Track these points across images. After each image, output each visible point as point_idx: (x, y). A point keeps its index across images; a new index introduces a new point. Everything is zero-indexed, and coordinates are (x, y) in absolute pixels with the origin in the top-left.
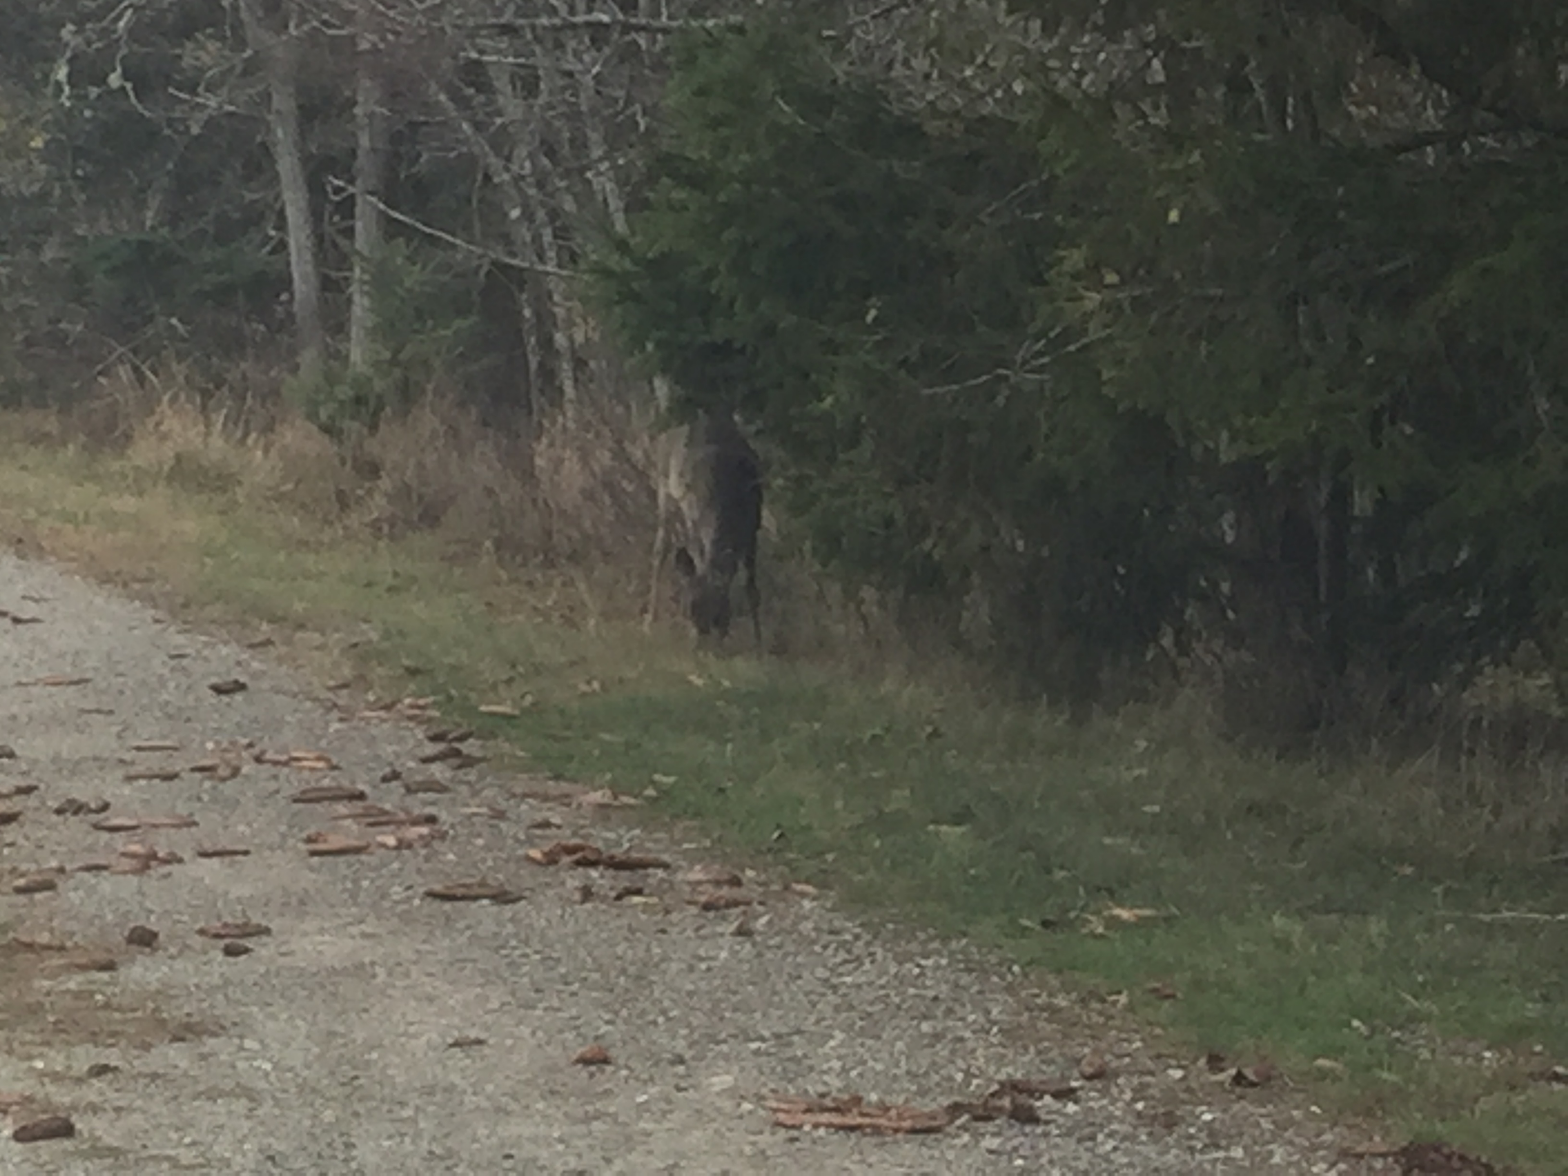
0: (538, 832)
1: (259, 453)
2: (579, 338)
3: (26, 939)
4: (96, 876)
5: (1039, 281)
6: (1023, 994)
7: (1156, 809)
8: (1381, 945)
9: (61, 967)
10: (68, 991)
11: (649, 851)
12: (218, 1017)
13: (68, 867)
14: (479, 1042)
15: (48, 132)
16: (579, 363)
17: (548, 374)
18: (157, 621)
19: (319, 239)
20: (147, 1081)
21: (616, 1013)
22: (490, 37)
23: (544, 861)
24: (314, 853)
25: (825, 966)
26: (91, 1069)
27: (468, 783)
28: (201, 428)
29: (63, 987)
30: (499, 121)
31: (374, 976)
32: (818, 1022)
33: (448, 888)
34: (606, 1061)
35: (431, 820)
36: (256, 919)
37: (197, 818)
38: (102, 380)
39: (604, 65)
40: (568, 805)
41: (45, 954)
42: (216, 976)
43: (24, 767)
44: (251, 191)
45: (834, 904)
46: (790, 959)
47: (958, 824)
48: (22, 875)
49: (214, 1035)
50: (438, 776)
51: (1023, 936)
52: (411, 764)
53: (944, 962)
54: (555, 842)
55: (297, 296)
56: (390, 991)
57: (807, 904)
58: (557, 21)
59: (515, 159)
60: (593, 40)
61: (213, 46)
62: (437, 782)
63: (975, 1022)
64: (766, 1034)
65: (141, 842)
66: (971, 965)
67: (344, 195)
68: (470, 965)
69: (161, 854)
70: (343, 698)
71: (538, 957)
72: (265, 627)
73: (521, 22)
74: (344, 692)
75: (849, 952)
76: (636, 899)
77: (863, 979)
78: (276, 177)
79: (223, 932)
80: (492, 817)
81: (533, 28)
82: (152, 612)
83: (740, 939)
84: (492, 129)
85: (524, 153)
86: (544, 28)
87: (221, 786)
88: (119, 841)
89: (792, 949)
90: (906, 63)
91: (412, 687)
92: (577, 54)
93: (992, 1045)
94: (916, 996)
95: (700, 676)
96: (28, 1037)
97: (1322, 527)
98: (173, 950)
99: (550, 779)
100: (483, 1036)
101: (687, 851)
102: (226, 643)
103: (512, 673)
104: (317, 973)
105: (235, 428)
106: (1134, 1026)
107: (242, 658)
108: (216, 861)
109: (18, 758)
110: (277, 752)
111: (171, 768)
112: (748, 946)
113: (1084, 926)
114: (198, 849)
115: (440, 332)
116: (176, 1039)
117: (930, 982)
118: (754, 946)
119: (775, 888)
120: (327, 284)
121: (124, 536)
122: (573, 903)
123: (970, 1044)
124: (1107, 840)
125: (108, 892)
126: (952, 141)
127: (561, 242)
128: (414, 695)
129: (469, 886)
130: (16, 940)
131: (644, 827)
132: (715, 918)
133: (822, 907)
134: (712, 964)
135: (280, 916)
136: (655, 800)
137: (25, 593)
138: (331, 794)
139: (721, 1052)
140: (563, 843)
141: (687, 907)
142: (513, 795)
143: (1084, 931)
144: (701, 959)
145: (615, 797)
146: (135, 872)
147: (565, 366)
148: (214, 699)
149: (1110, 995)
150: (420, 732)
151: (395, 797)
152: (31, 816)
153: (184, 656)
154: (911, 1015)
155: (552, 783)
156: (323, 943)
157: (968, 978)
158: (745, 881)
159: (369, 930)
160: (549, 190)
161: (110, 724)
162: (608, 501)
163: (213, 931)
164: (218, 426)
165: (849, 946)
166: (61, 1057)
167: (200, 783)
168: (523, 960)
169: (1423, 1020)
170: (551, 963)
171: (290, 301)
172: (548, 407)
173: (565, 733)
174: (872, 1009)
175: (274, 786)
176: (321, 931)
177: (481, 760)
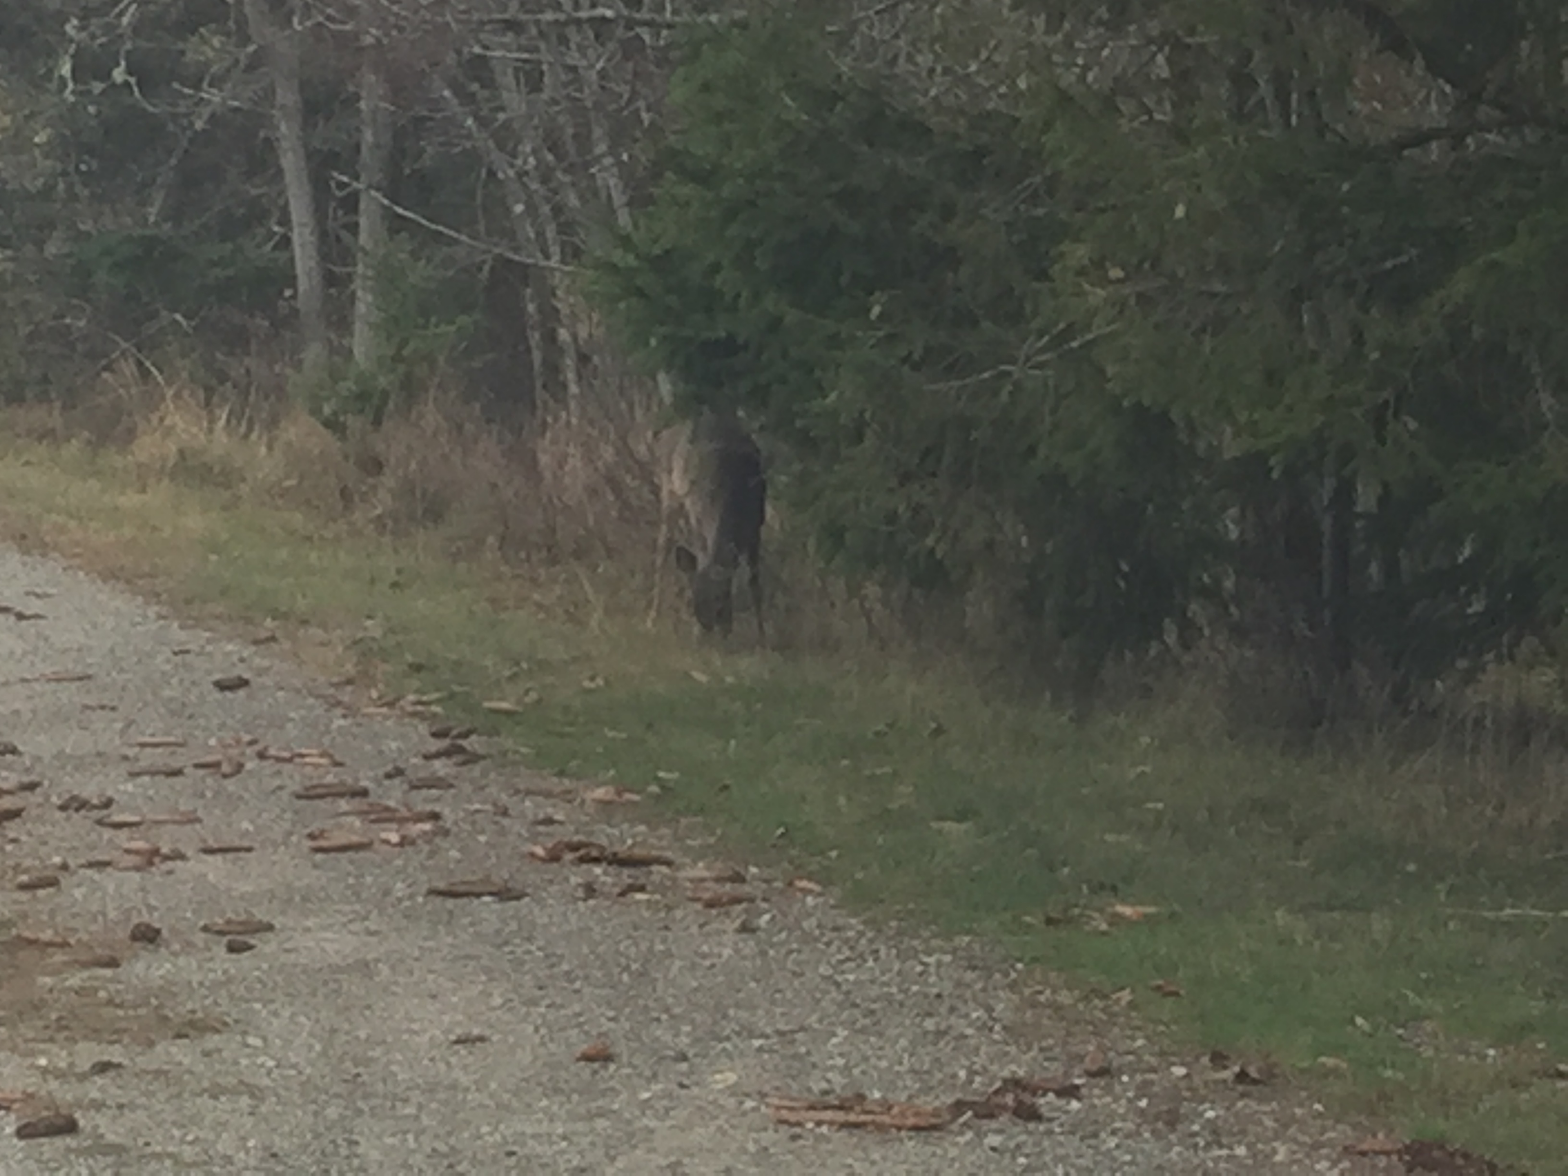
0: (541, 828)
1: (263, 450)
2: (583, 333)
3: (29, 935)
4: (100, 872)
5: (1043, 275)
6: (1027, 991)
7: (1160, 806)
8: (1384, 942)
9: (65, 963)
10: (69, 988)
11: (653, 847)
12: (222, 1013)
13: (72, 863)
14: (483, 1039)
15: (52, 127)
16: (583, 359)
17: (553, 368)
18: (160, 617)
19: (323, 234)
20: (150, 1078)
21: (619, 1010)
22: (494, 32)
23: (547, 858)
24: (318, 850)
25: (828, 963)
26: (94, 1066)
27: (472, 779)
28: (205, 423)
29: (66, 984)
30: (502, 116)
31: (377, 973)
32: (821, 1019)
33: (451, 885)
34: (609, 1058)
35: (435, 816)
36: (261, 915)
37: (200, 813)
38: (105, 375)
39: (608, 60)
40: (571, 801)
41: (50, 950)
42: (220, 973)
43: (27, 763)
44: (254, 186)
45: (838, 900)
46: (794, 956)
47: (962, 820)
48: (26, 871)
49: (217, 1031)
50: (442, 772)
51: (1026, 933)
52: (415, 761)
53: (948, 958)
54: (558, 838)
55: (301, 291)
56: (393, 988)
57: (810, 900)
58: (562, 17)
59: (519, 154)
60: (597, 37)
61: (217, 41)
62: (440, 779)
63: (978, 1018)
64: (769, 1030)
65: (144, 838)
66: (975, 962)
67: (348, 190)
68: (473, 962)
69: (165, 850)
70: (348, 695)
71: (541, 954)
72: (269, 623)
73: (523, 17)
74: (348, 689)
75: (852, 948)
76: (640, 896)
77: (866, 976)
78: (280, 172)
79: (226, 929)
80: (495, 814)
81: (538, 23)
82: (156, 608)
83: (744, 936)
84: (497, 124)
85: (528, 149)
86: (549, 23)
87: (224, 783)
88: (122, 838)
89: (795, 946)
90: (910, 58)
91: (417, 683)
92: (581, 49)
93: (996, 1042)
94: (918, 993)
95: (704, 672)
96: (31, 1035)
97: (1326, 524)
98: (176, 947)
99: (554, 775)
100: (486, 1033)
101: (690, 848)
102: (230, 640)
103: (515, 669)
104: (320, 970)
105: (239, 424)
106: (1137, 1023)
107: (245, 654)
108: (219, 858)
109: (20, 754)
110: (279, 749)
111: (175, 764)
112: (752, 943)
113: (1087, 923)
114: (201, 845)
115: (443, 328)
116: (179, 1036)
117: (932, 979)
118: (758, 943)
119: (778, 884)
120: (330, 280)
121: (128, 532)
122: (576, 899)
123: (973, 1042)
124: (1110, 838)
125: (111, 889)
126: (956, 137)
127: (565, 238)
128: (418, 691)
129: (472, 883)
130: (19, 937)
131: (648, 823)
132: (719, 915)
133: (825, 903)
134: (715, 960)
135: (283, 913)
136: (658, 798)
137: (29, 589)
138: (334, 790)
139: (724, 1050)
140: (566, 839)
141: (690, 904)
142: (517, 792)
143: (1087, 928)
144: (704, 956)
145: (619, 793)
146: (137, 869)
147: (569, 362)
148: (217, 695)
149: (1114, 992)
150: (423, 728)
151: (398, 794)
152: (34, 812)
153: (187, 652)
154: (915, 1011)
155: (555, 780)
156: (326, 940)
157: (970, 976)
158: (748, 878)
159: (373, 927)
160: (553, 185)
161: (114, 720)
162: (611, 498)
163: (216, 928)
164: (222, 422)
165: (852, 943)
166: (64, 1053)
167: (203, 779)
168: (527, 957)
169: (1427, 1017)
170: (554, 960)
171: (294, 297)
172: (551, 403)
173: (568, 729)
174: (874, 1006)
175: (277, 782)
176: (324, 928)
177: (483, 757)
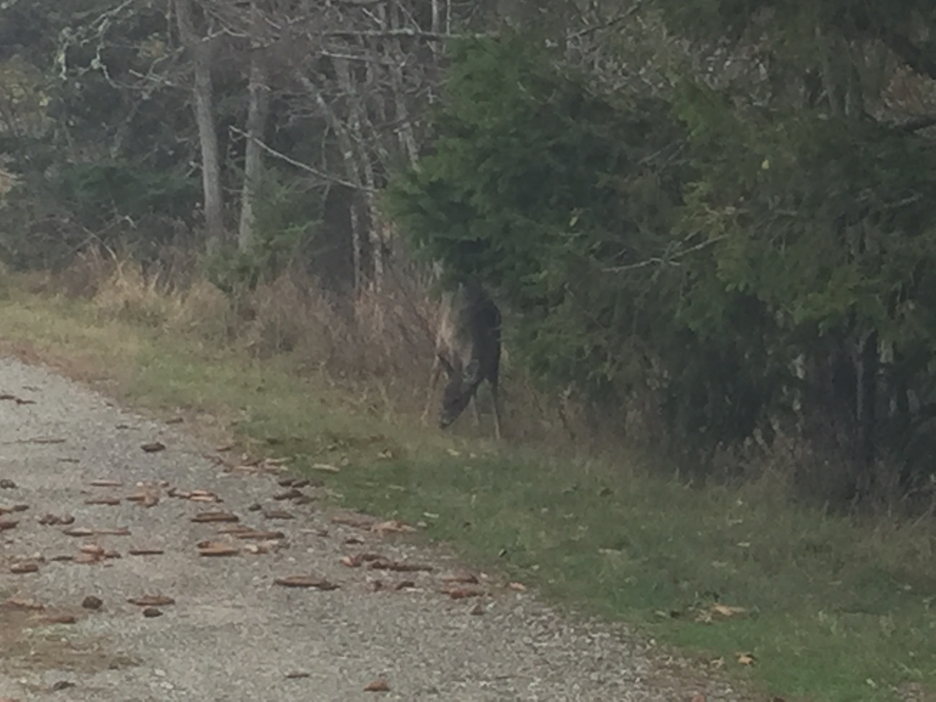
0: (349, 546)
1: (179, 302)
2: (387, 233)
3: (19, 601)
4: (64, 564)
5: (680, 202)
6: (657, 658)
7: (747, 545)
8: (888, 634)
9: (40, 620)
10: (43, 636)
11: (420, 560)
12: (139, 654)
13: (47, 557)
14: (306, 676)
15: (52, 96)
16: (386, 251)
17: (366, 254)
18: (109, 405)
19: (223, 168)
20: (92, 692)
21: (394, 661)
22: (337, 42)
23: (351, 564)
24: (204, 554)
25: (530, 636)
26: (57, 684)
27: (305, 514)
28: (142, 285)
29: (41, 633)
30: (339, 95)
31: (240, 632)
32: (524, 670)
33: (291, 578)
34: (387, 689)
35: (280, 536)
36: (167, 594)
37: (130, 530)
38: (80, 254)
39: (407, 62)
40: (369, 529)
41: (32, 611)
42: (139, 629)
43: (21, 494)
44: (180, 137)
45: (537, 597)
46: (507, 630)
47: (620, 549)
48: (18, 561)
49: (137, 665)
50: (286, 508)
51: (658, 622)
52: (269, 500)
53: (607, 635)
54: (358, 553)
55: (207, 204)
56: (250, 642)
57: (519, 597)
58: (379, 33)
59: (350, 120)
60: (402, 47)
61: (159, 44)
62: (285, 512)
63: (625, 674)
64: (490, 676)
65: (95, 544)
66: (624, 639)
67: (240, 138)
68: (301, 628)
69: (106, 552)
70: (227, 457)
71: (345, 624)
72: (178, 411)
73: (356, 32)
74: (227, 454)
75: (546, 627)
76: (410, 590)
77: (554, 644)
78: (197, 127)
79: (145, 601)
80: (319, 535)
81: (364, 37)
82: (106, 399)
83: (476, 617)
84: (336, 100)
85: (355, 116)
86: (371, 37)
87: (147, 511)
88: (80, 542)
89: (509, 624)
90: (602, 65)
91: (272, 451)
92: (392, 55)
93: (636, 689)
94: (587, 657)
95: (456, 450)
96: (17, 664)
97: (860, 367)
98: (112, 612)
99: (358, 512)
100: (308, 671)
101: (443, 560)
102: (153, 420)
103: (335, 445)
104: (203, 629)
105: (164, 285)
106: (726, 679)
107: (163, 429)
108: (141, 557)
109: (17, 488)
110: (183, 490)
111: (116, 497)
112: (480, 622)
113: (697, 616)
114: (130, 549)
115: (297, 228)
116: (112, 668)
117: (597, 648)
118: (485, 621)
119: (498, 585)
120: (226, 197)
121: (89, 351)
122: (368, 591)
123: (622, 688)
124: (715, 564)
125: (71, 574)
126: (628, 113)
127: (378, 175)
128: (273, 457)
129: (304, 578)
130: (12, 603)
131: (417, 545)
132: (460, 603)
133: (529, 598)
134: (457, 631)
135: (181, 593)
136: (425, 528)
137: (25, 385)
138: (217, 517)
139: (461, 687)
140: (364, 553)
141: (442, 595)
142: (334, 522)
143: (697, 620)
144: (451, 629)
145: (399, 526)
146: (90, 562)
147: (377, 252)
148: (144, 455)
149: (712, 659)
150: (274, 479)
151: (257, 520)
152: (24, 524)
153: (126, 427)
154: (584, 669)
155: (358, 515)
156: (207, 610)
157: (622, 647)
158: (480, 581)
159: (238, 603)
160: (370, 139)
161: (77, 469)
162: (402, 338)
163: (139, 601)
164: (153, 285)
165: (546, 624)
166: (38, 677)
167: (133, 508)
168: (336, 625)
169: (912, 681)
170: (354, 628)
171: (202, 207)
172: (365, 278)
173: (369, 484)
174: (559, 664)
175: (181, 511)
176: (207, 603)
177: (313, 500)
